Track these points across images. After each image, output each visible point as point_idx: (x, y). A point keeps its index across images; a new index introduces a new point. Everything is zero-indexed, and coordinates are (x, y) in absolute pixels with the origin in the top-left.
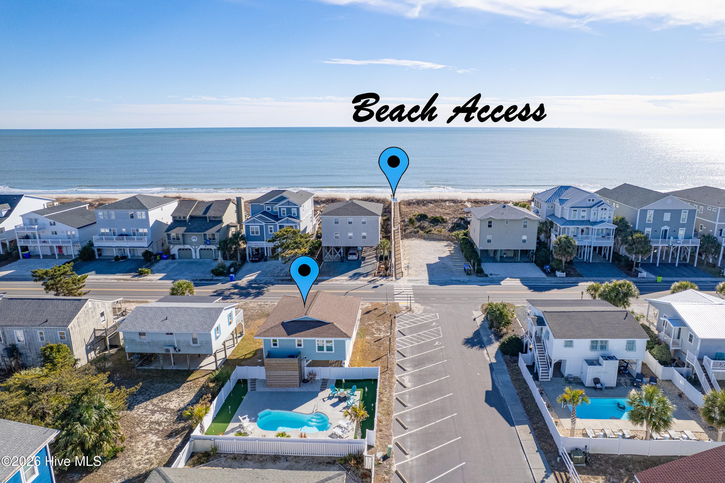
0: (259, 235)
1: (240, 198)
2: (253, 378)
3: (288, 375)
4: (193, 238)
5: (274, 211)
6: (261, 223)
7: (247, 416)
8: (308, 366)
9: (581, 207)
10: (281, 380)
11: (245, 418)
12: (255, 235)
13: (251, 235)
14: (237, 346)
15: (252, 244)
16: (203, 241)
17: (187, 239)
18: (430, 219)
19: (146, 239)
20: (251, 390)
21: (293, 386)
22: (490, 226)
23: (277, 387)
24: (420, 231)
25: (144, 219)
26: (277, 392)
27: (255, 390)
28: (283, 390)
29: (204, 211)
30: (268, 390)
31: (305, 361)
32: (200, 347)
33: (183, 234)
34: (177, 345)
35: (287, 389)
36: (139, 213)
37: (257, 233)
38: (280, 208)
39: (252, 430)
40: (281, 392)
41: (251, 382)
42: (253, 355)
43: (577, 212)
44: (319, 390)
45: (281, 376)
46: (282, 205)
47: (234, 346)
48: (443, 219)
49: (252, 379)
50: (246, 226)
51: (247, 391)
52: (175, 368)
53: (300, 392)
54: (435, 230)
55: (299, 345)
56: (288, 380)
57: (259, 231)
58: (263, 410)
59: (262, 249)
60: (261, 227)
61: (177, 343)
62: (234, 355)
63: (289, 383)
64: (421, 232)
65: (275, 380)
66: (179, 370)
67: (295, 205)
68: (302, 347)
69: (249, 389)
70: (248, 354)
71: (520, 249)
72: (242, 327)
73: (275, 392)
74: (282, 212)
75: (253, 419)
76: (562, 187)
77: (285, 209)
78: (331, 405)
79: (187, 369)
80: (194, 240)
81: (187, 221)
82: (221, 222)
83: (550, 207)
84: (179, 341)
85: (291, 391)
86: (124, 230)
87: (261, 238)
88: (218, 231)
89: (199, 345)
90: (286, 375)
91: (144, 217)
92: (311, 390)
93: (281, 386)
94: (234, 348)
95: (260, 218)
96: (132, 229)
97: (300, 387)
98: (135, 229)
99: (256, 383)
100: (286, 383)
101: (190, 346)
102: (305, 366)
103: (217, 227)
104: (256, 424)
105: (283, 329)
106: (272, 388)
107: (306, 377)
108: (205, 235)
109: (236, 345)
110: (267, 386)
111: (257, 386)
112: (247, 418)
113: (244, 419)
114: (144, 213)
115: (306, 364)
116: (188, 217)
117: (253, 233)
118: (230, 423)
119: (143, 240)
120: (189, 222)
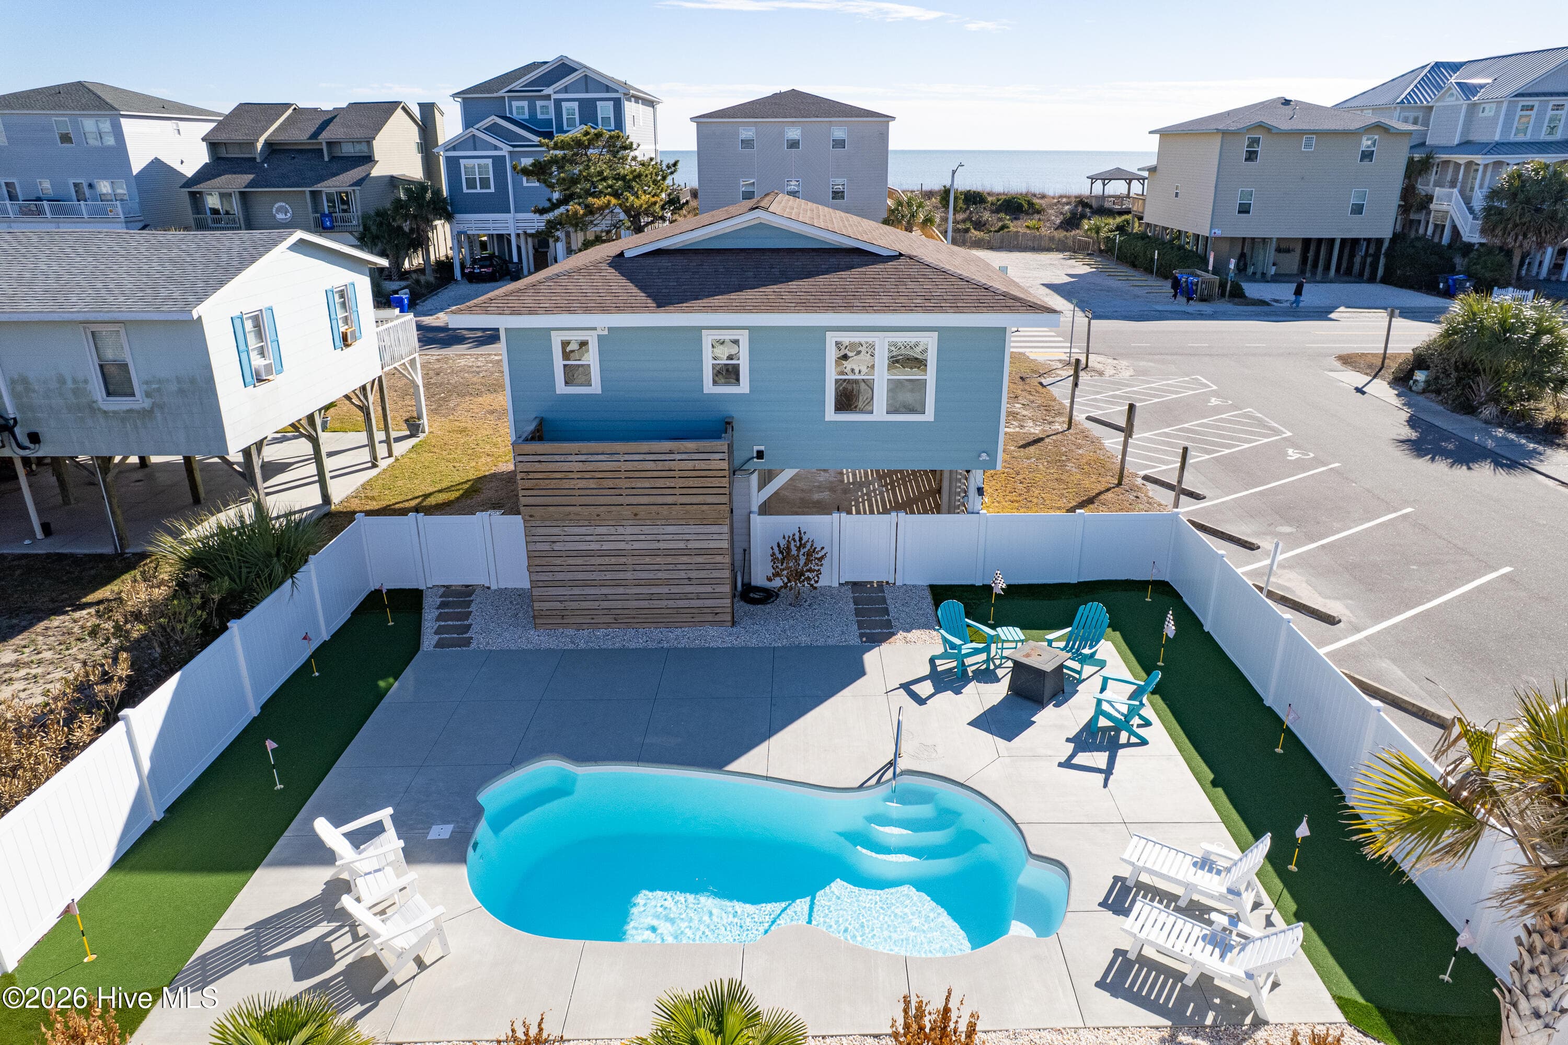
0: (492, 190)
1: (432, 105)
2: (457, 580)
3: (668, 553)
4: (278, 210)
5: (540, 116)
6: (496, 148)
7: (385, 814)
8: (765, 510)
9: (1551, 94)
10: (617, 584)
11: (377, 829)
12: (479, 190)
13: (465, 190)
14: (391, 467)
15: (470, 222)
16: (312, 216)
17: (259, 210)
18: (992, 204)
19: (120, 209)
20: (440, 644)
21: (696, 618)
22: (1251, 156)
23: (596, 626)
24: (973, 231)
25: (109, 148)
26: (601, 651)
27: (468, 642)
28: (635, 639)
29: (313, 130)
30: (539, 639)
31: (754, 478)
32: (146, 414)
33: (242, 194)
34: (19, 407)
35: (656, 633)
36: (89, 125)
37: (485, 183)
38: (558, 103)
39: (425, 941)
40: (624, 651)
41: (443, 605)
42: (462, 495)
43: (1533, 113)
44: (854, 639)
45: (618, 553)
46: (566, 90)
47: (374, 466)
48: (1031, 204)
49: (448, 590)
50: (448, 159)
51: (416, 647)
52: (44, 547)
53: (745, 649)
54: (1018, 227)
55: (729, 373)
56: (668, 582)
57: (491, 176)
58: (514, 763)
59: (502, 239)
60: (499, 162)
61: (14, 394)
62: (373, 498)
63: (671, 597)
64: (975, 234)
65: (585, 584)
66: (61, 557)
67: (608, 89)
68: (744, 387)
69: (429, 640)
70: (440, 491)
71: (1338, 235)
72: (416, 395)
73: (591, 650)
74: (565, 117)
75: (441, 832)
76: (1438, 65)
77: (575, 105)
78: (974, 723)
79: (108, 550)
80: (280, 216)
81: (258, 160)
82: (368, 159)
83: (1411, 120)
84: (24, 381)
85: (684, 643)
86: (46, 185)
87: (498, 204)
88: (359, 183)
89: (139, 402)
90: (654, 553)
91: (110, 141)
92: (804, 640)
93: (619, 619)
94: (374, 472)
95: (493, 130)
96: (71, 181)
97: (734, 623)
98: (84, 182)
99: (473, 607)
100: (651, 597)
101: (92, 408)
102: (755, 508)
103: (356, 173)
104: (461, 873)
105: (624, 281)
106: (570, 632)
107: (760, 574)
108: (315, 195)
109: (383, 464)
110: (537, 619)
111: (476, 621)
112: (391, 831)
113: (359, 839)
114: (106, 126)
115: (758, 498)
116: (259, 145)
117: (471, 183)
118: (259, 872)
119: (111, 215)
120: (263, 162)
